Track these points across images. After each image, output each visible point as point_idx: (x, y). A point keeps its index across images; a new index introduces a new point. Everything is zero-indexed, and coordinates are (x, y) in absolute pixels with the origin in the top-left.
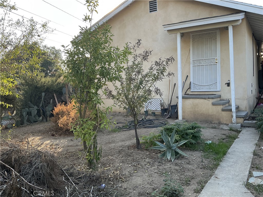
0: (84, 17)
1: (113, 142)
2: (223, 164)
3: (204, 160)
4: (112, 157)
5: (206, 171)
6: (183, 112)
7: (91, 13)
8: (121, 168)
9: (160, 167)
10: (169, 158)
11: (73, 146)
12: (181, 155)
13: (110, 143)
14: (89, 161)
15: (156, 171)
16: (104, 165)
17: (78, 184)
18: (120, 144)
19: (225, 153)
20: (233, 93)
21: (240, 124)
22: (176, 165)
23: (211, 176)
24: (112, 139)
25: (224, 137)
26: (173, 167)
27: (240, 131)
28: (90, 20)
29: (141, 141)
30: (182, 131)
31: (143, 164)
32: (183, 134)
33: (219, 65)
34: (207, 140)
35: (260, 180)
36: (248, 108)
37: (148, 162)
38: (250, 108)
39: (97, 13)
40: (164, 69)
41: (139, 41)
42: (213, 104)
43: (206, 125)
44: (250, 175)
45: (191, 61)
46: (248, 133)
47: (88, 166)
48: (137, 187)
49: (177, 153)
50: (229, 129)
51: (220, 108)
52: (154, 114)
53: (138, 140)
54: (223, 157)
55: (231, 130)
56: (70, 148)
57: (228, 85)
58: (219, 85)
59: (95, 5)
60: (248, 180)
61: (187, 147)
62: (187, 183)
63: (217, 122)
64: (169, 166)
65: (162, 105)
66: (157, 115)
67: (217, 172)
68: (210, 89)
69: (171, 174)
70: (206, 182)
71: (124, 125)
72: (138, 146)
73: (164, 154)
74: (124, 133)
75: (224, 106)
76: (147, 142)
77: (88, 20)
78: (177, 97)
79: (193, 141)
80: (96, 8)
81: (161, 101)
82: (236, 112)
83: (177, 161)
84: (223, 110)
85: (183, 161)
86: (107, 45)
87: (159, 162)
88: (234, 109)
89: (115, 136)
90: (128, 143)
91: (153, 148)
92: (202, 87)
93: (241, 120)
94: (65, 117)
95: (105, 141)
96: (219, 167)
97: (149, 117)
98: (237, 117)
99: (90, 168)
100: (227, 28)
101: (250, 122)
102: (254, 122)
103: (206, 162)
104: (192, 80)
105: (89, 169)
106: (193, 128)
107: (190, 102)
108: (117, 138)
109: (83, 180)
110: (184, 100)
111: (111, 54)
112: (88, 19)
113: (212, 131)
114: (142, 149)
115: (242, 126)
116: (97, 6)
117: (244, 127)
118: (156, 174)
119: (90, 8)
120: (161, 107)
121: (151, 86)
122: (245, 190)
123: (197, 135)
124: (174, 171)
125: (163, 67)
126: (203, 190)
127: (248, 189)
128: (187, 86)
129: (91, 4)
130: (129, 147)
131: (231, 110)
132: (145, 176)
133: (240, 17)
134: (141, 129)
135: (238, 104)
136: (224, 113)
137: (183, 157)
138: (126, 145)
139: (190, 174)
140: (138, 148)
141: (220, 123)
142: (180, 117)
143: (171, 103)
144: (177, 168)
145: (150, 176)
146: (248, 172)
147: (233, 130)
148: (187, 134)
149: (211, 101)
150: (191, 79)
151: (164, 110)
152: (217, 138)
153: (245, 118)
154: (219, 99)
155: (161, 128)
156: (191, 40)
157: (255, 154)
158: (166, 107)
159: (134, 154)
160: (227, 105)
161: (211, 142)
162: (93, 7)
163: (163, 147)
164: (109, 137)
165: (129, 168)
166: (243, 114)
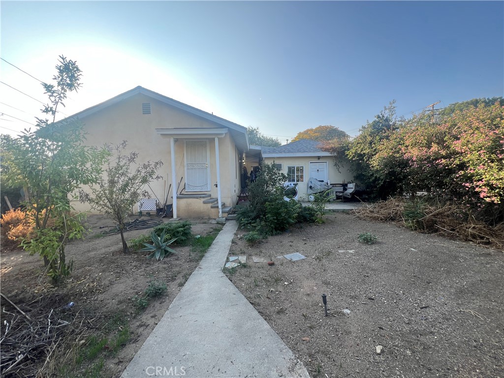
0: (44, 108)
1: (94, 249)
2: (207, 255)
3: (192, 254)
4: (90, 268)
5: (192, 264)
6: (178, 211)
7: (54, 105)
8: (100, 278)
9: (147, 269)
10: (157, 258)
11: (32, 262)
12: (171, 253)
13: (89, 251)
14: (53, 278)
15: (142, 273)
16: (77, 278)
17: (30, 311)
18: (103, 251)
19: (210, 245)
20: (219, 193)
21: (225, 218)
22: (165, 263)
23: (196, 267)
24: (93, 247)
25: (212, 230)
26: (161, 266)
27: (225, 224)
28: (54, 113)
29: (129, 245)
30: (173, 230)
31: (128, 268)
32: (173, 233)
33: (208, 169)
34: (197, 235)
35: (234, 263)
36: (231, 205)
37: (135, 266)
38: (233, 204)
39: (65, 106)
40: (153, 172)
41: (125, 142)
42: (204, 203)
43: (198, 222)
44: (228, 260)
45: (185, 164)
46: (230, 224)
47: (53, 284)
48: (117, 295)
49: (166, 252)
50: (216, 223)
51: (209, 205)
52: (148, 214)
53: (124, 244)
54: (208, 248)
55: (218, 223)
56: (26, 265)
57: (216, 186)
58: (209, 186)
59: (61, 97)
60: (225, 265)
61: (178, 244)
62: (173, 279)
63: (207, 218)
64: (158, 266)
65: (157, 205)
66: (152, 215)
67: (201, 263)
68: (202, 189)
69: (158, 273)
70: (190, 274)
71: (113, 228)
72: (125, 250)
73: (153, 255)
74: (111, 237)
75: (213, 204)
76: (136, 245)
77: (51, 113)
78: (172, 197)
79: (183, 238)
80: (62, 100)
81: (156, 201)
82: (222, 209)
83: (166, 259)
84: (212, 207)
85: (172, 258)
86: (77, 144)
87: (147, 264)
88: (220, 206)
89: (98, 242)
90: (113, 249)
91: (142, 250)
92: (196, 188)
93: (226, 215)
94: (20, 227)
95: (83, 250)
96: (204, 258)
97: (143, 218)
98: (223, 212)
99: (55, 286)
100: (214, 139)
101: (233, 215)
102: (235, 215)
103: (193, 255)
104: (186, 182)
105: (54, 288)
106: (184, 226)
107: (183, 202)
108: (101, 245)
109: (40, 304)
110: (178, 199)
111: (84, 153)
112: (49, 111)
113: (202, 226)
114: (130, 253)
115: (227, 220)
116: (63, 98)
117: (228, 220)
118: (142, 276)
119: (53, 99)
120: (157, 207)
121: (138, 189)
122: (222, 274)
123: (187, 232)
124: (161, 269)
125: (152, 170)
126: (187, 283)
127: (224, 273)
128: (182, 187)
129: (55, 94)
130: (114, 253)
131: (218, 207)
132: (129, 282)
133: (224, 131)
134: (132, 231)
135: (224, 201)
136: (213, 210)
137: (172, 254)
138: (111, 250)
139: (177, 269)
140: (125, 253)
141: (210, 219)
142: (175, 216)
143: (166, 202)
144: (165, 266)
145: (135, 279)
146: (226, 258)
147: (219, 224)
148: (178, 232)
149: (203, 200)
150: (185, 180)
151: (159, 210)
152: (206, 232)
153: (229, 213)
154: (209, 198)
155: (152, 229)
156: (185, 145)
157: (233, 242)
158: (162, 207)
159: (119, 260)
160: (216, 202)
161: (199, 236)
162: (58, 99)
163: (152, 248)
164: (89, 244)
165: (111, 277)
166: (227, 209)
